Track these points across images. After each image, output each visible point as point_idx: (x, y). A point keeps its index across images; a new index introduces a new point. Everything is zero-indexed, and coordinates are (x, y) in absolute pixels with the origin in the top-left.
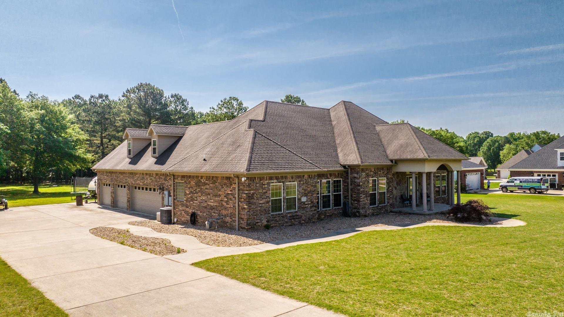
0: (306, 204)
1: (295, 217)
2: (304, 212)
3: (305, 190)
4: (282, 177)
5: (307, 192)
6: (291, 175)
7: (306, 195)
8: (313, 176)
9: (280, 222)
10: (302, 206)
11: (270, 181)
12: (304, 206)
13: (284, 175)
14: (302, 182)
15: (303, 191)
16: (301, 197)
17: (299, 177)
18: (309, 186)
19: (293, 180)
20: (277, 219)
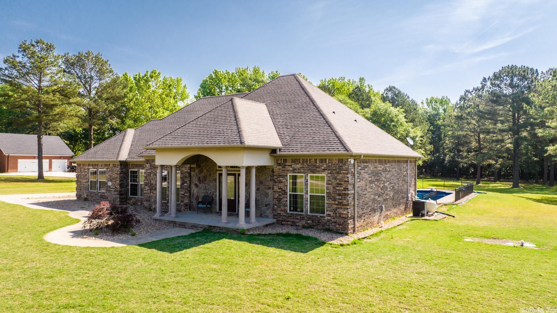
0: (111, 188)
1: (103, 197)
2: (109, 194)
3: (111, 176)
4: (95, 164)
5: (112, 178)
6: (101, 163)
7: (111, 181)
8: (117, 165)
9: (94, 198)
10: (108, 189)
11: (89, 167)
12: (110, 189)
13: (97, 163)
14: (108, 170)
15: (109, 177)
16: (108, 181)
17: (106, 165)
18: (113, 173)
19: (102, 167)
20: (93, 195)
